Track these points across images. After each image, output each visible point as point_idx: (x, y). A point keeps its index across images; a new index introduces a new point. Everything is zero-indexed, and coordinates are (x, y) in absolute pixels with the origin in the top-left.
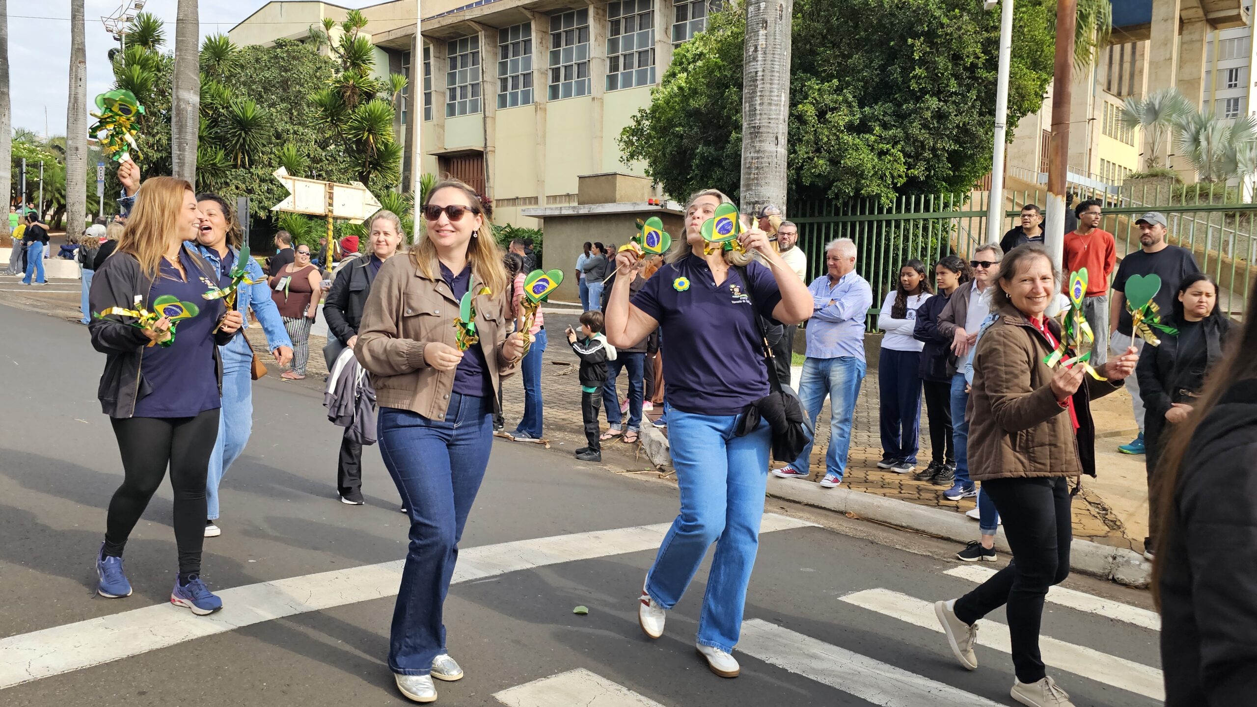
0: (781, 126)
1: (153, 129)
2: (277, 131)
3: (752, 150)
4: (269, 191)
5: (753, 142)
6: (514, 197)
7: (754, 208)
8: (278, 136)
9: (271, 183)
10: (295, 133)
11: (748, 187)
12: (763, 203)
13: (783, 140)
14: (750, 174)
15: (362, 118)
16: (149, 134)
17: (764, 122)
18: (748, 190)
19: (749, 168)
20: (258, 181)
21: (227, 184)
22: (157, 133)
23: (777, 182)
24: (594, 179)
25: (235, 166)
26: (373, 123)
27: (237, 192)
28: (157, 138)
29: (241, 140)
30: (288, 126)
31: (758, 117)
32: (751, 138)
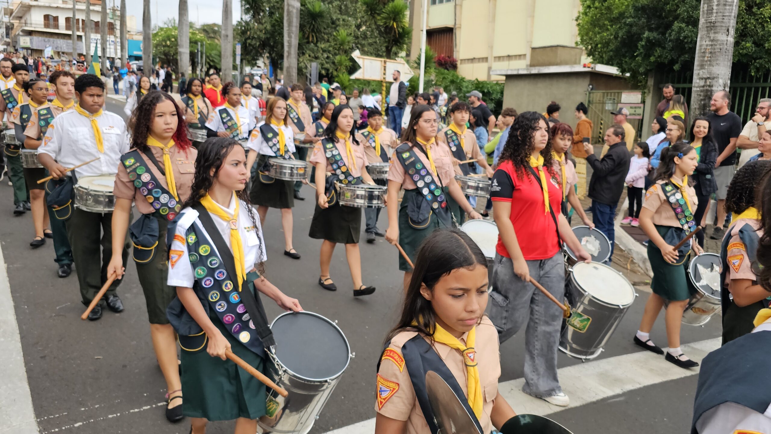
0: (732, 21)
1: (262, 20)
2: (332, 19)
3: (708, 39)
4: (328, 58)
5: (709, 34)
6: (471, 57)
7: (706, 82)
8: (333, 23)
9: (329, 53)
10: (344, 20)
11: (702, 66)
12: (714, 78)
13: (732, 32)
14: (704, 57)
15: (389, 11)
16: (260, 23)
17: (719, 19)
18: (701, 69)
19: (704, 52)
20: (321, 52)
21: (303, 54)
22: (265, 22)
23: (726, 63)
24: (542, 49)
25: (308, 42)
26: (397, 15)
27: (309, 58)
28: (265, 26)
29: (312, 26)
30: (339, 16)
31: (715, 15)
32: (707, 31)
